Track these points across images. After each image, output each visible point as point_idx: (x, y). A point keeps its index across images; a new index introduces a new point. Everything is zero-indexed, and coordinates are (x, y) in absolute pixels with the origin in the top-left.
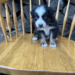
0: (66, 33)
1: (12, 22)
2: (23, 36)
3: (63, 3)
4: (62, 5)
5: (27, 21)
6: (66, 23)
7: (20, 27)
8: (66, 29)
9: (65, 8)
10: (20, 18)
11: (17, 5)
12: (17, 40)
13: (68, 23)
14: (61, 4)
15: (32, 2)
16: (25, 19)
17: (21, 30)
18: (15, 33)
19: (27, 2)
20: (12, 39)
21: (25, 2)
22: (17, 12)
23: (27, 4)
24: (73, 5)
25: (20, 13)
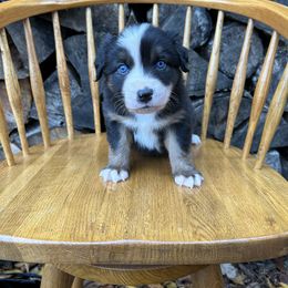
1: (29, 97)
2: (67, 143)
3: (206, 22)
4: (204, 29)
5: (82, 91)
7: (58, 112)
10: (56, 80)
11: (45, 36)
12: (46, 157)
14: (200, 23)
16: (74, 83)
18: (40, 134)
19: (78, 25)
20: (29, 154)
21: (71, 24)
23: (79, 30)
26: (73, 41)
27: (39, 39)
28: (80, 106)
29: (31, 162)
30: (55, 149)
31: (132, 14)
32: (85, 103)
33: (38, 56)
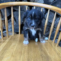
0: (47, 33)
4: (44, 12)
5: (16, 24)
6: (47, 26)
7: (10, 28)
8: (47, 31)
9: (46, 14)
10: (11, 21)
11: (9, 11)
13: (49, 26)
14: (43, 11)
15: (21, 9)
16: (15, 22)
17: (11, 31)
19: (17, 9)
21: (15, 9)
22: (8, 16)
23: (17, 10)
24: (52, 12)
25: (11, 17)
26: (15, 12)
28: (16, 27)
30: (10, 38)
31: (29, 8)
32: (17, 26)
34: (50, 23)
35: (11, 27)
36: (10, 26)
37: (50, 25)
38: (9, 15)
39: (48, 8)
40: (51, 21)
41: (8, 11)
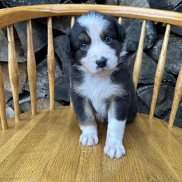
1: (25, 75)
2: (48, 113)
3: (153, 33)
4: (151, 37)
5: (63, 74)
6: (162, 82)
7: (44, 88)
8: (162, 98)
9: (159, 43)
10: (46, 65)
11: (41, 34)
12: (32, 123)
13: (167, 81)
14: (149, 33)
16: (58, 68)
17: (46, 95)
18: (29, 102)
20: (20, 120)
21: (60, 27)
22: (39, 49)
24: (178, 38)
25: (46, 53)
26: (60, 39)
27: (36, 36)
28: (60, 84)
29: (20, 127)
33: (35, 48)
34: (172, 74)
35: (45, 85)
36: (44, 81)
37: (172, 78)
38: (42, 46)
39: (164, 19)
40: (173, 67)
41: (39, 36)
